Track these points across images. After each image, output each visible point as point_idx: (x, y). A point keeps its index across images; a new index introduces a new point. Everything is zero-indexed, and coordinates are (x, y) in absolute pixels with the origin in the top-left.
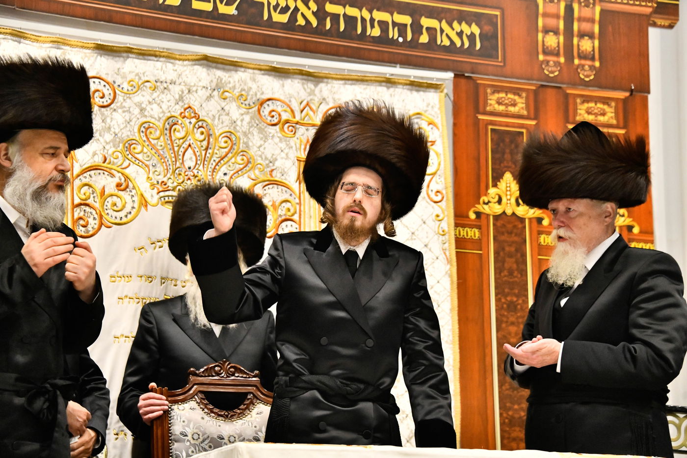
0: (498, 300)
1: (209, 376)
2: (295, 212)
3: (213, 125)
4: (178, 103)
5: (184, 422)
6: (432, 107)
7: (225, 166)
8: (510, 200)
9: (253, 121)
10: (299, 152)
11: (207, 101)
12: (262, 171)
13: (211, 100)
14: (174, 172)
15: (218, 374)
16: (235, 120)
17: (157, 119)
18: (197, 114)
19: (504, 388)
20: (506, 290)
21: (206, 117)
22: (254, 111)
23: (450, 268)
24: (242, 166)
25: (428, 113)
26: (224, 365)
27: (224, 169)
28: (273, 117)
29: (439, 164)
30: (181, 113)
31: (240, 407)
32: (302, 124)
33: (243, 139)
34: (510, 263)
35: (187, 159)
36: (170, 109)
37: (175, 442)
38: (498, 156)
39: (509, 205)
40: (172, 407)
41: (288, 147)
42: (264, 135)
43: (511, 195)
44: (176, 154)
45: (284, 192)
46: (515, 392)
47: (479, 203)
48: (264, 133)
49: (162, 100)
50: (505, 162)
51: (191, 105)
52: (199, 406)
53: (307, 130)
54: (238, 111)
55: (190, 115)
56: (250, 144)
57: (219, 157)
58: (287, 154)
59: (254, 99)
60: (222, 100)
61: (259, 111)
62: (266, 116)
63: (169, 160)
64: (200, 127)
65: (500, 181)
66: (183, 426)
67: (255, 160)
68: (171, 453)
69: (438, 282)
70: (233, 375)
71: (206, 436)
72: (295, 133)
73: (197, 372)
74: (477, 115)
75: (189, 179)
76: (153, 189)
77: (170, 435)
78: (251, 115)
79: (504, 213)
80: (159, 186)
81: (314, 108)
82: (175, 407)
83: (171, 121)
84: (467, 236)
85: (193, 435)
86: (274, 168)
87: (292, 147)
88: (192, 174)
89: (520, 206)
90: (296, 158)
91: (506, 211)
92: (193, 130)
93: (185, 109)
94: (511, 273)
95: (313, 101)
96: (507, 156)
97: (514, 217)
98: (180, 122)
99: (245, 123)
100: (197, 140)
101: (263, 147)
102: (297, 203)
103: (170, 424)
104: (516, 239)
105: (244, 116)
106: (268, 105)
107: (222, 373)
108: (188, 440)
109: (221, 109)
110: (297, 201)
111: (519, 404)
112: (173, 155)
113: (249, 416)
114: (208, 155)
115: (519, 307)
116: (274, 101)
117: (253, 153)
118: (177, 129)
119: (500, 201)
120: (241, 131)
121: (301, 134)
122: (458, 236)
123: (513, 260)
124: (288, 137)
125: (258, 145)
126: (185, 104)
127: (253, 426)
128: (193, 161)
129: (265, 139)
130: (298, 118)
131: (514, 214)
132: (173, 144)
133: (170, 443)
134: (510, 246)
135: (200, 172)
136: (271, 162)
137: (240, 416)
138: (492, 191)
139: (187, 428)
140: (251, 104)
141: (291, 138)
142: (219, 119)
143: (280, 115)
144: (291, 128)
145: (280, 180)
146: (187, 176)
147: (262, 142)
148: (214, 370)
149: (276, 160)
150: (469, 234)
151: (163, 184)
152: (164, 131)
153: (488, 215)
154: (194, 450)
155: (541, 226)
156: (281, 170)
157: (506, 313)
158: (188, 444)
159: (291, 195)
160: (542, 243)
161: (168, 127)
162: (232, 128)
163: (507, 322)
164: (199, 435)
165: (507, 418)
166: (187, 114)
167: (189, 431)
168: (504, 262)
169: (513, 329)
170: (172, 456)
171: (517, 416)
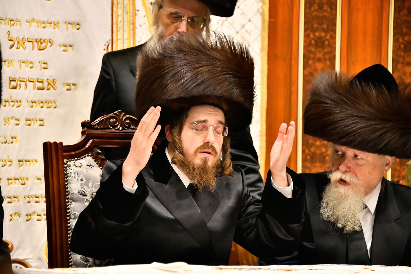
1: (104, 129)
5: (82, 180)
15: (114, 127)
26: (119, 116)
37: (73, 201)
40: (69, 163)
52: (95, 161)
66: (81, 184)
68: (69, 213)
70: (129, 127)
73: (92, 124)
77: (67, 193)
82: (71, 163)
85: (92, 195)
94: (321, 7)
103: (67, 181)
107: (118, 126)
108: (87, 200)
115: (327, 42)
133: (68, 202)
139: (85, 187)
148: (110, 122)
157: (313, 50)
163: (314, 59)
165: (308, 154)
167: (88, 190)
169: (319, 66)
170: (69, 216)
171: (318, 152)
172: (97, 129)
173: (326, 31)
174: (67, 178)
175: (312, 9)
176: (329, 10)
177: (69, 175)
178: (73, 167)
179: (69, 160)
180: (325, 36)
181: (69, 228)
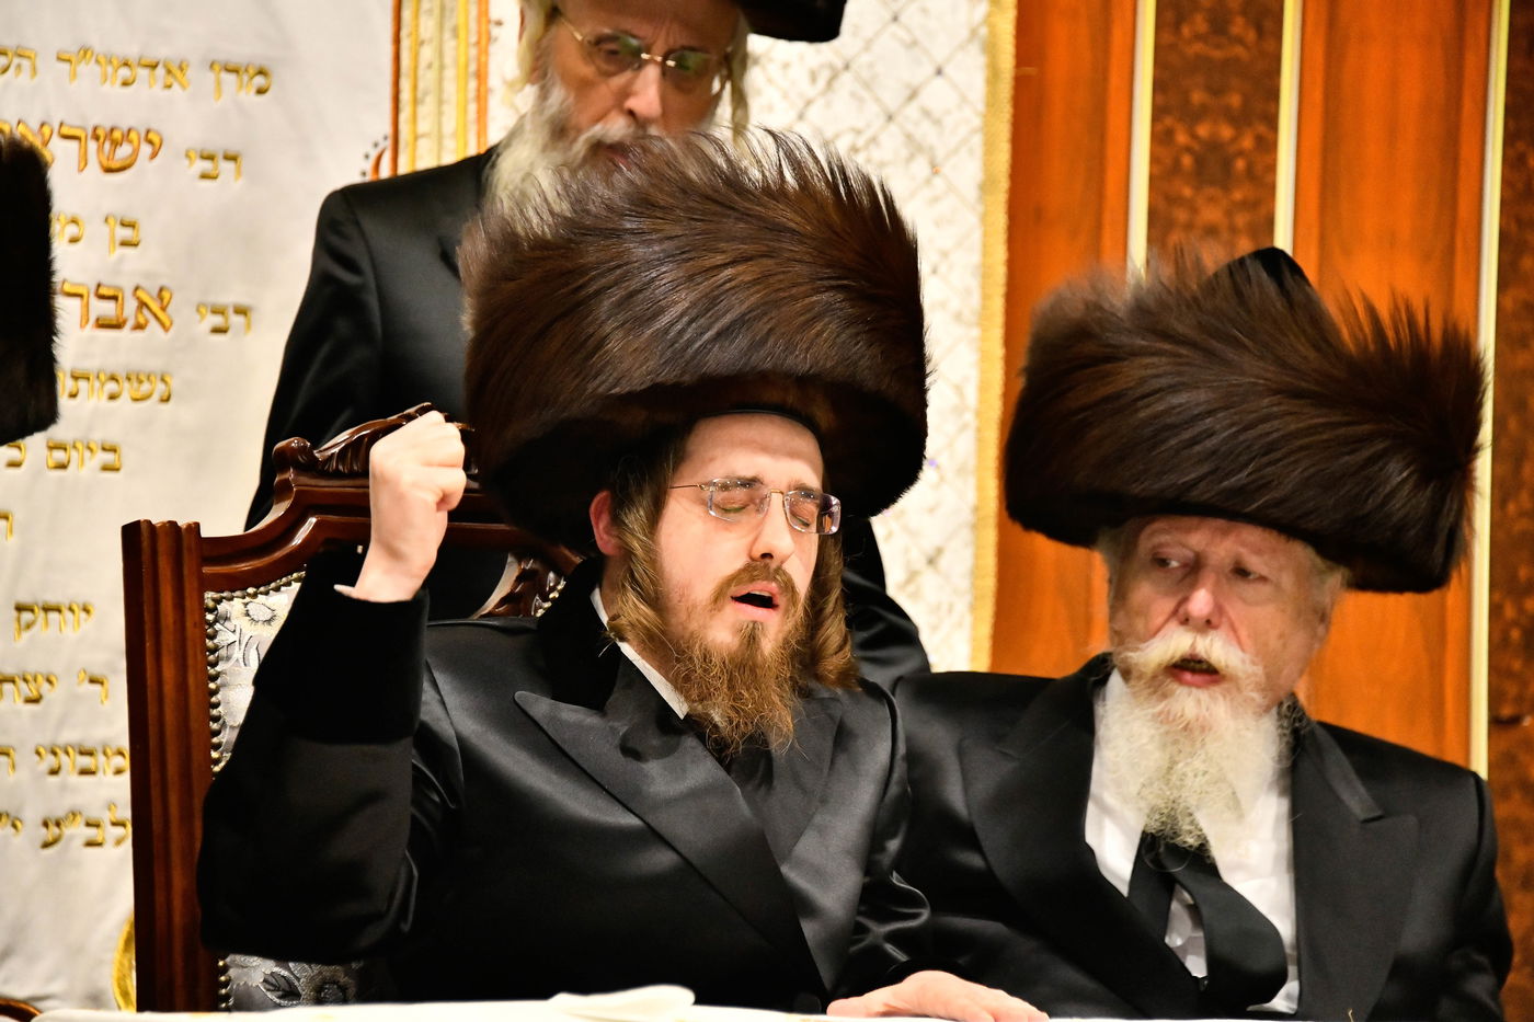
20: (1197, 96)
40: (223, 607)
73: (317, 453)
77: (215, 726)
82: (234, 607)
103: (214, 678)
115: (1240, 164)
157: (1187, 192)
163: (1189, 227)
172: (337, 475)
173: (1239, 120)
174: (214, 665)
175: (1186, 31)
176: (1251, 36)
177: (222, 652)
178: (238, 620)
179: (225, 594)
180: (1234, 139)
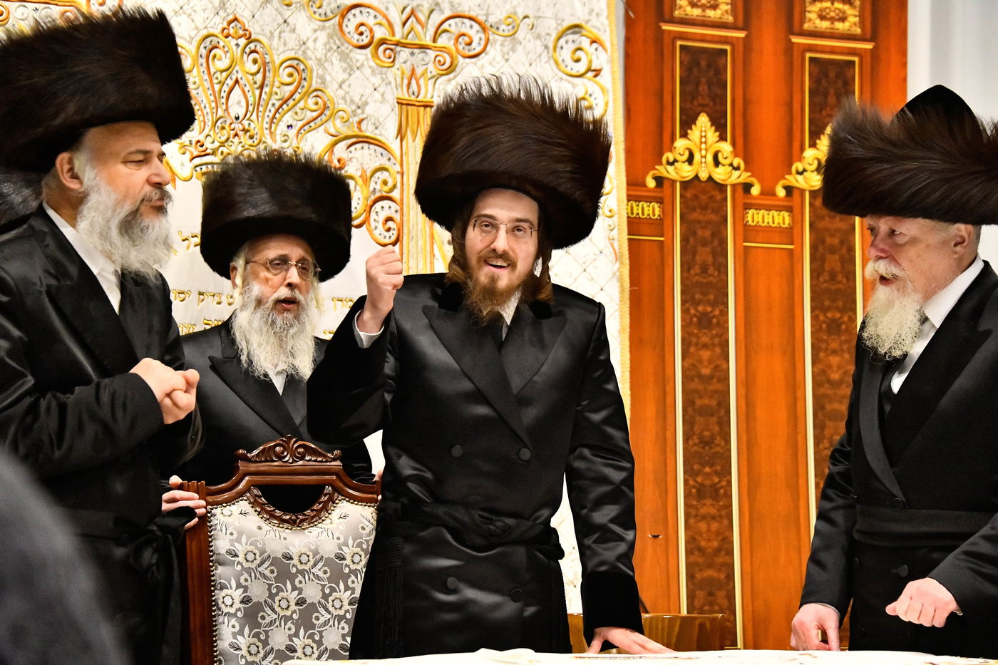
0: (685, 311)
1: (266, 461)
2: (395, 186)
3: (270, 46)
4: (217, 13)
5: (231, 534)
6: (598, 15)
7: (290, 113)
8: (705, 157)
9: (331, 41)
10: (400, 90)
11: (261, 8)
12: (345, 122)
13: (267, 7)
14: (214, 124)
15: (280, 458)
16: (305, 39)
17: (188, 39)
18: (247, 30)
19: (691, 442)
20: (697, 296)
21: (261, 34)
22: (334, 24)
23: (619, 269)
24: (315, 114)
25: (590, 23)
26: (288, 443)
27: (288, 118)
28: (361, 34)
29: (607, 104)
30: (224, 29)
31: (315, 508)
32: (405, 45)
33: (317, 71)
34: (704, 254)
35: (233, 104)
36: (207, 23)
37: (219, 565)
38: (688, 89)
39: (703, 165)
41: (384, 83)
42: (348, 64)
43: (706, 150)
44: (217, 95)
45: (379, 155)
46: (707, 448)
47: (661, 164)
48: (348, 60)
49: (195, 8)
50: (700, 98)
51: (238, 16)
52: (252, 507)
53: (412, 54)
54: (309, 25)
55: (236, 33)
56: (328, 78)
57: (279, 100)
58: (383, 95)
59: (334, 5)
60: (285, 7)
61: (340, 25)
62: (351, 33)
63: (207, 106)
64: (252, 52)
65: (691, 129)
66: (231, 541)
67: (334, 103)
68: (213, 581)
69: (602, 289)
70: (302, 458)
71: (265, 555)
72: (394, 61)
73: (249, 455)
74: (661, 24)
75: (236, 135)
76: (184, 153)
77: (211, 554)
78: (328, 31)
79: (696, 177)
80: (192, 149)
81: (422, 18)
82: (217, 511)
83: (208, 43)
84: (643, 214)
85: (246, 555)
86: (364, 116)
87: (390, 83)
88: (241, 128)
89: (720, 166)
90: (396, 100)
91: (699, 175)
92: (242, 56)
93: (230, 23)
94: (704, 270)
95: (421, 8)
96: (703, 88)
97: (711, 184)
98: (221, 44)
99: (320, 44)
100: (248, 73)
101: (347, 83)
102: (398, 172)
104: (713, 217)
105: (318, 33)
106: (354, 15)
107: (286, 456)
108: (239, 563)
109: (283, 21)
110: (398, 168)
111: (711, 466)
112: (212, 98)
113: (328, 521)
114: (264, 96)
115: (715, 320)
116: (362, 9)
117: (332, 94)
118: (217, 56)
119: (690, 160)
120: (313, 58)
121: (402, 61)
122: (630, 215)
123: (708, 249)
124: (384, 67)
125: (340, 80)
126: (228, 15)
127: (335, 538)
128: (242, 106)
129: (350, 70)
130: (398, 37)
131: (710, 178)
132: (211, 80)
133: (212, 567)
134: (703, 228)
135: (252, 124)
136: (359, 107)
137: (314, 520)
138: (680, 144)
139: (236, 545)
140: (329, 13)
141: (390, 69)
142: (280, 37)
143: (371, 30)
144: (388, 52)
145: (372, 136)
146: (233, 130)
147: (345, 76)
148: (275, 452)
149: (366, 103)
150: (646, 212)
151: (199, 144)
152: (198, 60)
153: (673, 182)
154: (249, 578)
155: (748, 196)
156: (375, 119)
158: (239, 568)
159: (390, 159)
160: (750, 223)
161: (204, 52)
162: (301, 53)
163: (697, 344)
164: (255, 554)
165: (694, 487)
166: (232, 31)
167: (240, 549)
168: (694, 253)
169: (705, 354)
170: (214, 586)
171: (708, 483)
172: (256, 462)
173: (714, 304)
174: (210, 532)
175: (692, 272)
177: (213, 527)
178: (219, 516)
179: (215, 507)
181: (214, 603)
